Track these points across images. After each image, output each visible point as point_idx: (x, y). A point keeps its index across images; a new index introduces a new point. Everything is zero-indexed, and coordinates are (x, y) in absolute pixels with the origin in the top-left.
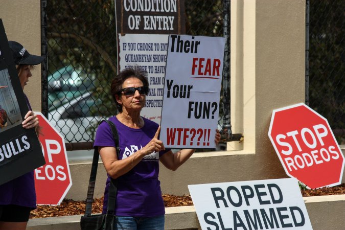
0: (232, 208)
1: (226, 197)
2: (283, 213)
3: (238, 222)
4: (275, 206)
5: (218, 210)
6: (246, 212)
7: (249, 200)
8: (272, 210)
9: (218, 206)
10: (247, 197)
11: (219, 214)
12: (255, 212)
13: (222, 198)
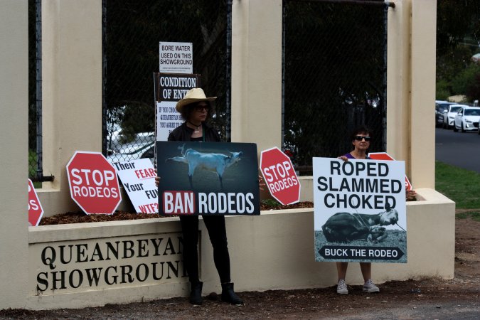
0: (343, 175)
1: (341, 168)
2: (384, 183)
3: (345, 185)
4: (379, 178)
5: (331, 176)
6: (354, 180)
7: (360, 172)
8: (376, 181)
9: (332, 173)
10: (358, 170)
11: (331, 179)
12: (362, 180)
13: (338, 168)
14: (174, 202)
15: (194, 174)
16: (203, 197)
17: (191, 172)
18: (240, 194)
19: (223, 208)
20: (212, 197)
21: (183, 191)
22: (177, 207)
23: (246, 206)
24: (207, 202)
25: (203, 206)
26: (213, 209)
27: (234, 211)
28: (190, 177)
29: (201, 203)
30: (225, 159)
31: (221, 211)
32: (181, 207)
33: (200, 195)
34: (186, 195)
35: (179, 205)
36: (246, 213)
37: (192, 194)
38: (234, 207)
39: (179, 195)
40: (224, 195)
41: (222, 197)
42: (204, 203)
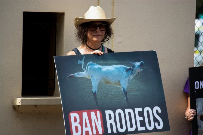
14: (81, 123)
15: (98, 90)
16: (110, 115)
17: (95, 88)
18: (147, 109)
19: (132, 126)
20: (120, 114)
21: (89, 109)
22: (85, 129)
23: (155, 122)
24: (115, 121)
25: (111, 125)
26: (122, 127)
27: (143, 129)
28: (95, 94)
29: (109, 122)
30: (127, 70)
31: (130, 130)
32: (89, 129)
33: (107, 112)
34: (93, 114)
35: (86, 126)
36: (155, 130)
37: (98, 113)
38: (143, 124)
39: (85, 114)
40: (130, 110)
41: (130, 114)
42: (112, 121)
